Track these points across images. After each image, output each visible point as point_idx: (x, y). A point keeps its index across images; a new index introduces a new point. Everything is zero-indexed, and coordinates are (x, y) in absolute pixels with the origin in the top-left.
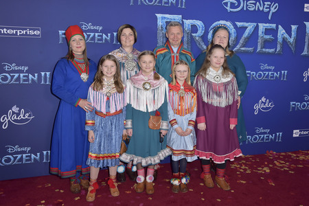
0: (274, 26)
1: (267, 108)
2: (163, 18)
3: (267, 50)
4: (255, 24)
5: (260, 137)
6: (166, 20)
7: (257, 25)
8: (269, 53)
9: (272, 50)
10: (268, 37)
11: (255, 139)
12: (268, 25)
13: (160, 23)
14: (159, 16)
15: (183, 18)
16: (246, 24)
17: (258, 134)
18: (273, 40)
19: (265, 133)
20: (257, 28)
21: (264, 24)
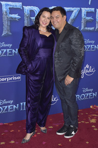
0: (93, 9)
1: (90, 73)
2: (7, 5)
3: (89, 28)
4: (79, 8)
5: (86, 95)
6: (9, 7)
7: (81, 9)
8: (90, 31)
9: (92, 29)
10: (89, 18)
11: (83, 97)
12: (88, 9)
13: (4, 9)
14: (3, 3)
15: (23, 5)
16: (72, 9)
17: (84, 93)
18: (93, 21)
19: (90, 92)
20: (80, 12)
21: (86, 9)
